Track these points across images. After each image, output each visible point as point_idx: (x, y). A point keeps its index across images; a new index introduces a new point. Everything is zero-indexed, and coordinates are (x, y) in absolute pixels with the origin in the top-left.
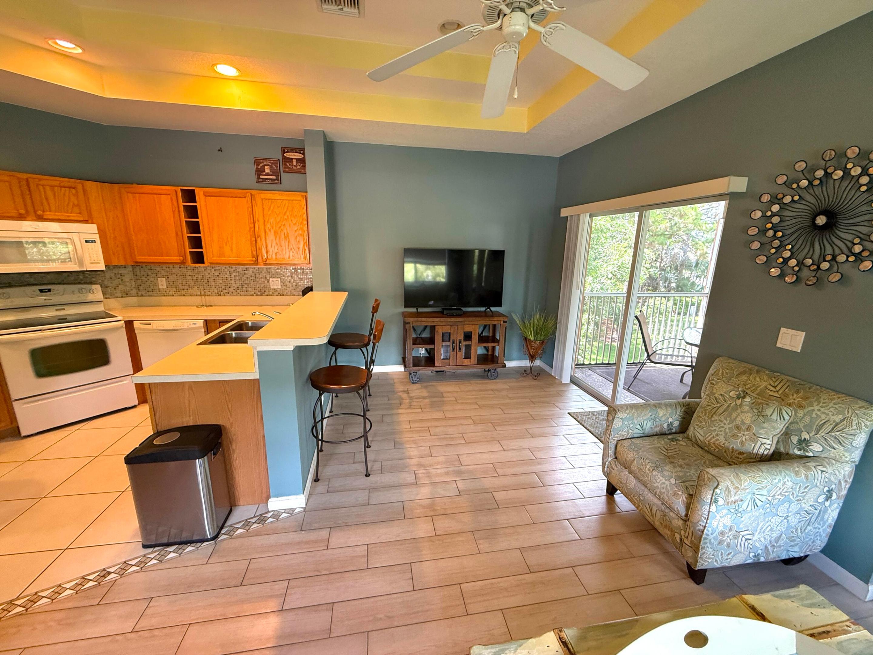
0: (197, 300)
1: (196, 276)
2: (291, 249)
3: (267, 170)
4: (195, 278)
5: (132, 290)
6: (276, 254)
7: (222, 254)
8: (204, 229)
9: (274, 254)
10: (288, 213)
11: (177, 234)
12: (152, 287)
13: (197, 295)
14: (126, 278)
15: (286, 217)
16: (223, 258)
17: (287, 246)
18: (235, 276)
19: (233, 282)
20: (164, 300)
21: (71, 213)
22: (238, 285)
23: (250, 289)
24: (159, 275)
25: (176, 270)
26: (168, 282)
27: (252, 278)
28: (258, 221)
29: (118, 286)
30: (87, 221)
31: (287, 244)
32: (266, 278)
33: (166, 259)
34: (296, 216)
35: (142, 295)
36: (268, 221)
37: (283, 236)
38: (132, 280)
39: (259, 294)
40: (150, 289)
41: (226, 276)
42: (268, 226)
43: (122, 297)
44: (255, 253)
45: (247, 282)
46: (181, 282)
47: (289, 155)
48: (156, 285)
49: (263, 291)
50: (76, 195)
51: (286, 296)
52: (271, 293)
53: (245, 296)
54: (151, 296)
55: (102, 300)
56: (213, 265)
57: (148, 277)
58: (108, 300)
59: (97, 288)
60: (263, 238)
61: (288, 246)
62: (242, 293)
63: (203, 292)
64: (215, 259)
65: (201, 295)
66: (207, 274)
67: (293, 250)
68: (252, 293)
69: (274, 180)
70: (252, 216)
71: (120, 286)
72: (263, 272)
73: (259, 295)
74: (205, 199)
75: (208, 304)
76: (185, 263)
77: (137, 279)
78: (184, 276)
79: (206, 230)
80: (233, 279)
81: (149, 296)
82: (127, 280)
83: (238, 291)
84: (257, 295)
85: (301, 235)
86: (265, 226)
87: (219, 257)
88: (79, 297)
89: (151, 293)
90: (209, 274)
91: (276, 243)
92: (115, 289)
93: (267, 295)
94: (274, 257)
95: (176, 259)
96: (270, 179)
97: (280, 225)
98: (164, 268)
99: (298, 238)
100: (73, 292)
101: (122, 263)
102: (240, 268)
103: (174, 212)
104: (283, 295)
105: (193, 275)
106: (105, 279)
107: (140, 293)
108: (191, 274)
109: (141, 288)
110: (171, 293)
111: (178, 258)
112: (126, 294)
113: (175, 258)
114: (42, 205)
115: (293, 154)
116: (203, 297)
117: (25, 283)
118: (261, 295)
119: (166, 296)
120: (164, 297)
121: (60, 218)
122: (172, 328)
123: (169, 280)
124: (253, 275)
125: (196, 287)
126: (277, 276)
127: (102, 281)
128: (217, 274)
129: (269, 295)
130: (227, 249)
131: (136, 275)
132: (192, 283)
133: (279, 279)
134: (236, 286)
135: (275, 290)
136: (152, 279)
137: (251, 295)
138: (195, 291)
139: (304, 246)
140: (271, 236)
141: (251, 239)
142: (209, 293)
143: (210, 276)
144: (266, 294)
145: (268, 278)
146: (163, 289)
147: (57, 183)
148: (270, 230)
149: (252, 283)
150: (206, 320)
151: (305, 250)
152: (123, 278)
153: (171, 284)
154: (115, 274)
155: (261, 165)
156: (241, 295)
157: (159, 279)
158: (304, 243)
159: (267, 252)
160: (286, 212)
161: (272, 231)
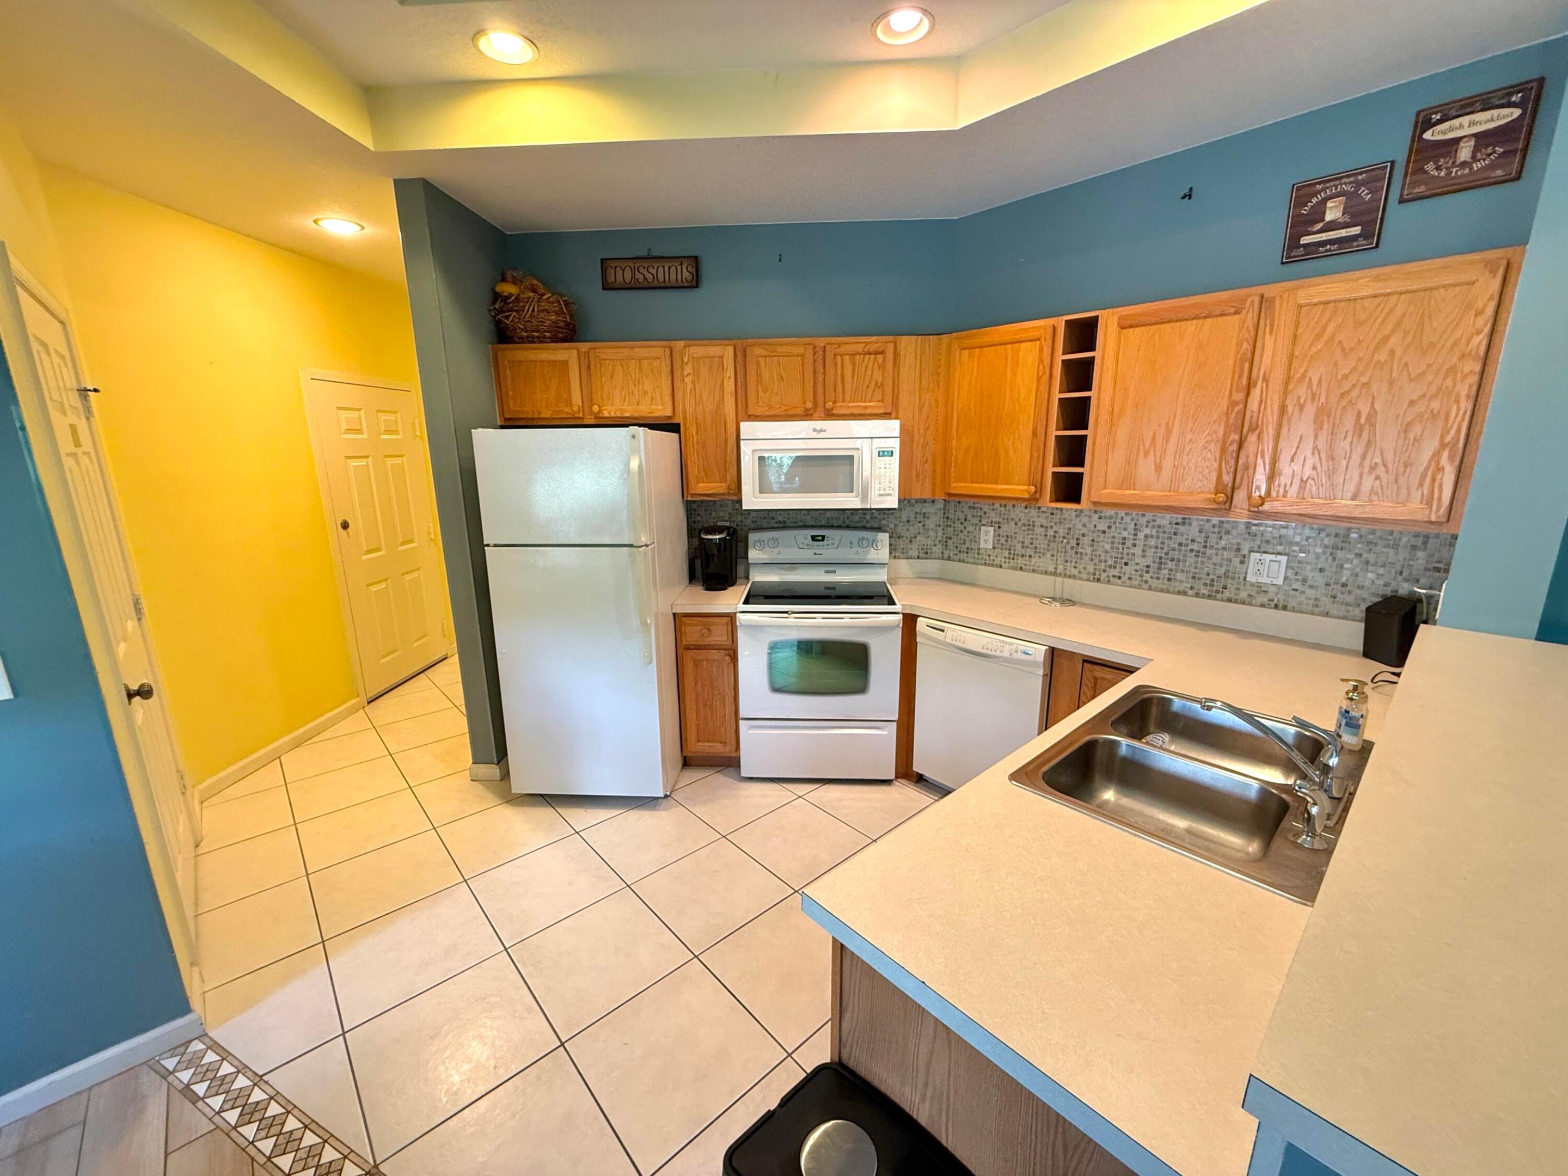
0: (1046, 583)
1: (1055, 529)
2: (1373, 468)
3: (1333, 212)
4: (1051, 533)
5: (935, 545)
6: (1303, 482)
7: (1128, 481)
8: (1097, 418)
9: (1297, 483)
10: (1394, 341)
11: (1035, 433)
12: (967, 545)
13: (1046, 573)
14: (930, 524)
15: (1382, 356)
16: (1128, 492)
17: (1356, 457)
18: (1146, 536)
19: (1138, 551)
20: (984, 572)
21: (870, 401)
22: (1149, 561)
23: (1179, 576)
24: (984, 522)
25: (1019, 513)
26: (997, 535)
27: (1195, 547)
28: (1266, 379)
29: (915, 537)
30: (890, 414)
31: (1359, 450)
32: (1238, 550)
33: (1003, 490)
34: (1432, 345)
35: (949, 559)
36: (1303, 376)
37: (1349, 423)
38: (939, 526)
39: (1204, 591)
40: (964, 548)
41: (1125, 534)
42: (1302, 392)
43: (918, 558)
44: (1227, 479)
45: (1176, 555)
46: (1021, 540)
47: (1444, 133)
48: (976, 540)
49: (1218, 586)
50: (882, 367)
51: (1293, 610)
52: (1243, 595)
53: (1162, 591)
54: (963, 561)
55: (887, 561)
56: (1099, 508)
57: (965, 524)
58: (897, 561)
59: (884, 537)
60: (1270, 432)
61: (1364, 457)
62: (1155, 583)
63: (1060, 568)
64: (1109, 493)
65: (1054, 574)
66: (1079, 526)
67: (1381, 470)
68: (1185, 586)
69: (1354, 238)
70: (1247, 366)
71: (919, 538)
72: (1234, 532)
73: (1203, 596)
74: (1120, 334)
75: (1066, 596)
76: (1037, 500)
77: (947, 526)
78: (1031, 526)
79: (1104, 417)
80: (1140, 543)
81: (960, 561)
82: (932, 526)
83: (1146, 577)
84: (1197, 595)
85: (1434, 415)
86: (1285, 394)
87: (1120, 488)
88: (857, 553)
89: (963, 556)
90: (1084, 525)
91: (1315, 448)
92: (911, 541)
93: (1229, 600)
94: (1293, 491)
95: (1021, 489)
96: (1331, 242)
97: (1347, 386)
98: (997, 505)
99: (1417, 429)
100: (851, 543)
101: (927, 496)
102: (1165, 519)
103: (1039, 379)
104: (1285, 608)
105: (1049, 525)
106: (900, 522)
107: (946, 553)
108: (1044, 523)
109: (950, 542)
110: (997, 561)
111: (1026, 487)
112: (925, 554)
113: (1021, 487)
114: (835, 390)
115: (1465, 120)
116: (1059, 579)
117: (800, 524)
118: (1210, 597)
119: (989, 565)
120: (982, 567)
121: (856, 411)
122: (979, 649)
123: (1001, 532)
124: (1201, 539)
125: (1049, 555)
126: (1280, 548)
127: (896, 525)
128: (1102, 526)
129: (1236, 602)
130: (1145, 468)
131: (948, 518)
132: (1042, 543)
133: (1284, 559)
134: (1143, 562)
135: (1261, 589)
136: (971, 528)
137: (1179, 593)
138: (1046, 562)
139: (1437, 455)
140: (1302, 426)
141: (1226, 436)
142: (1075, 572)
143: (1084, 531)
144: (1227, 594)
145: (1245, 551)
146: (986, 550)
147: (860, 348)
148: (1302, 407)
149: (1191, 559)
150: (1053, 648)
151: (1440, 469)
152: (927, 522)
153: (1003, 540)
154: (916, 513)
155: (1314, 200)
156: (1150, 588)
157: (983, 528)
158: (1443, 446)
159: (1271, 477)
160: (1386, 339)
161: (1310, 410)
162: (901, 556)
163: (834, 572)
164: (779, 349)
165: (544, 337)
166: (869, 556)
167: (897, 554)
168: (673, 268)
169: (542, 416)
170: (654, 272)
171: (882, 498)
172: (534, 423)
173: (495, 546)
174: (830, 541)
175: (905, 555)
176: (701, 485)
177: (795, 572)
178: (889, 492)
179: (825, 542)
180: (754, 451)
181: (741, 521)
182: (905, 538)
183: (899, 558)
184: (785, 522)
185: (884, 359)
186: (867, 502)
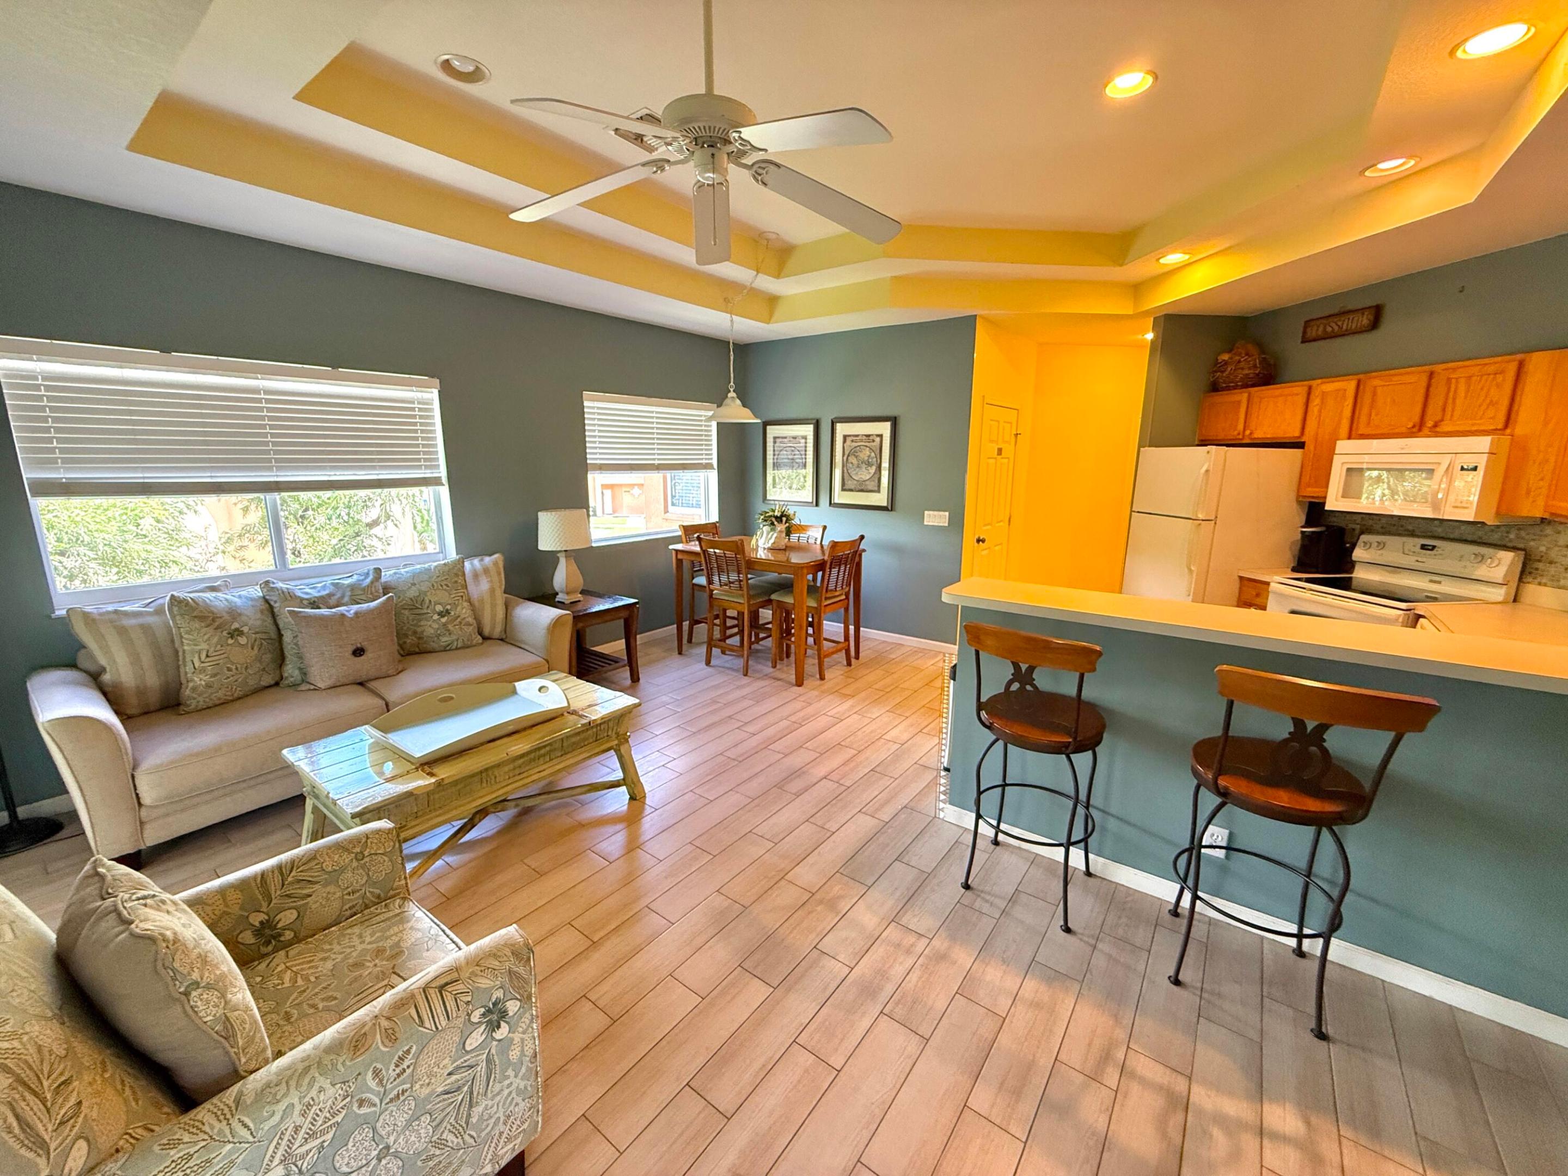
162: (1549, 583)
163: (1440, 582)
164: (1395, 379)
165: (1237, 386)
166: (1476, 573)
167: (1544, 581)
168: (1356, 319)
169: (1219, 438)
170: (1340, 323)
171: (1457, 510)
172: (1207, 443)
173: (1138, 512)
174: (1440, 552)
175: (1555, 584)
176: (1309, 489)
177: (1395, 576)
178: (1465, 505)
179: (1434, 552)
180: (1343, 463)
181: (1372, 526)
182: (1558, 565)
183: (1545, 585)
184: (1414, 531)
185: (1504, 380)
186: (1440, 513)
